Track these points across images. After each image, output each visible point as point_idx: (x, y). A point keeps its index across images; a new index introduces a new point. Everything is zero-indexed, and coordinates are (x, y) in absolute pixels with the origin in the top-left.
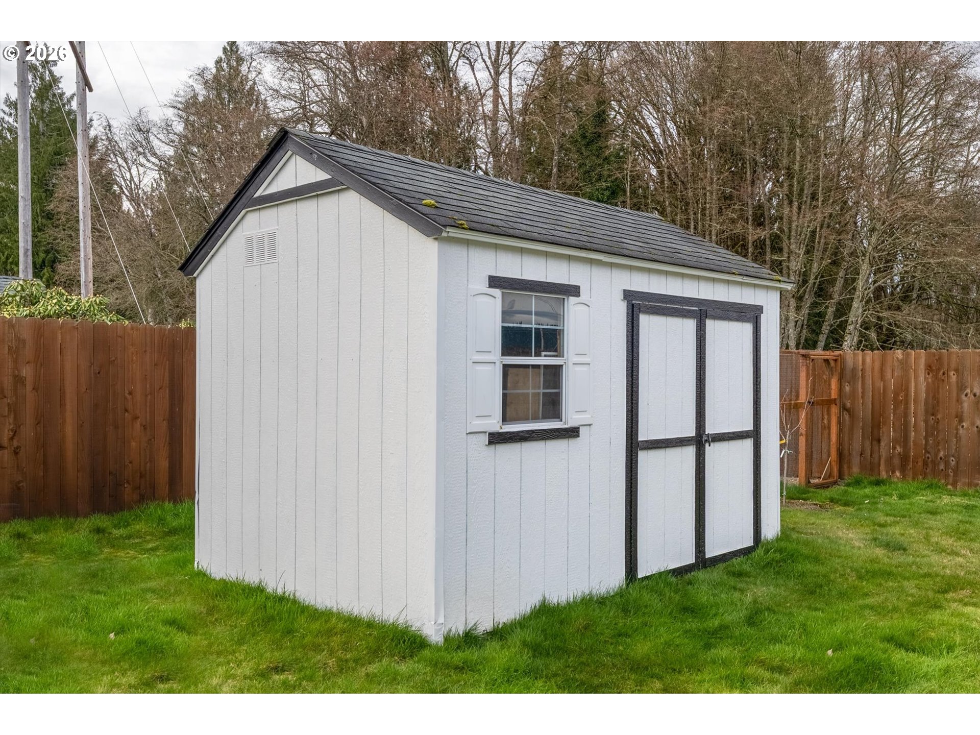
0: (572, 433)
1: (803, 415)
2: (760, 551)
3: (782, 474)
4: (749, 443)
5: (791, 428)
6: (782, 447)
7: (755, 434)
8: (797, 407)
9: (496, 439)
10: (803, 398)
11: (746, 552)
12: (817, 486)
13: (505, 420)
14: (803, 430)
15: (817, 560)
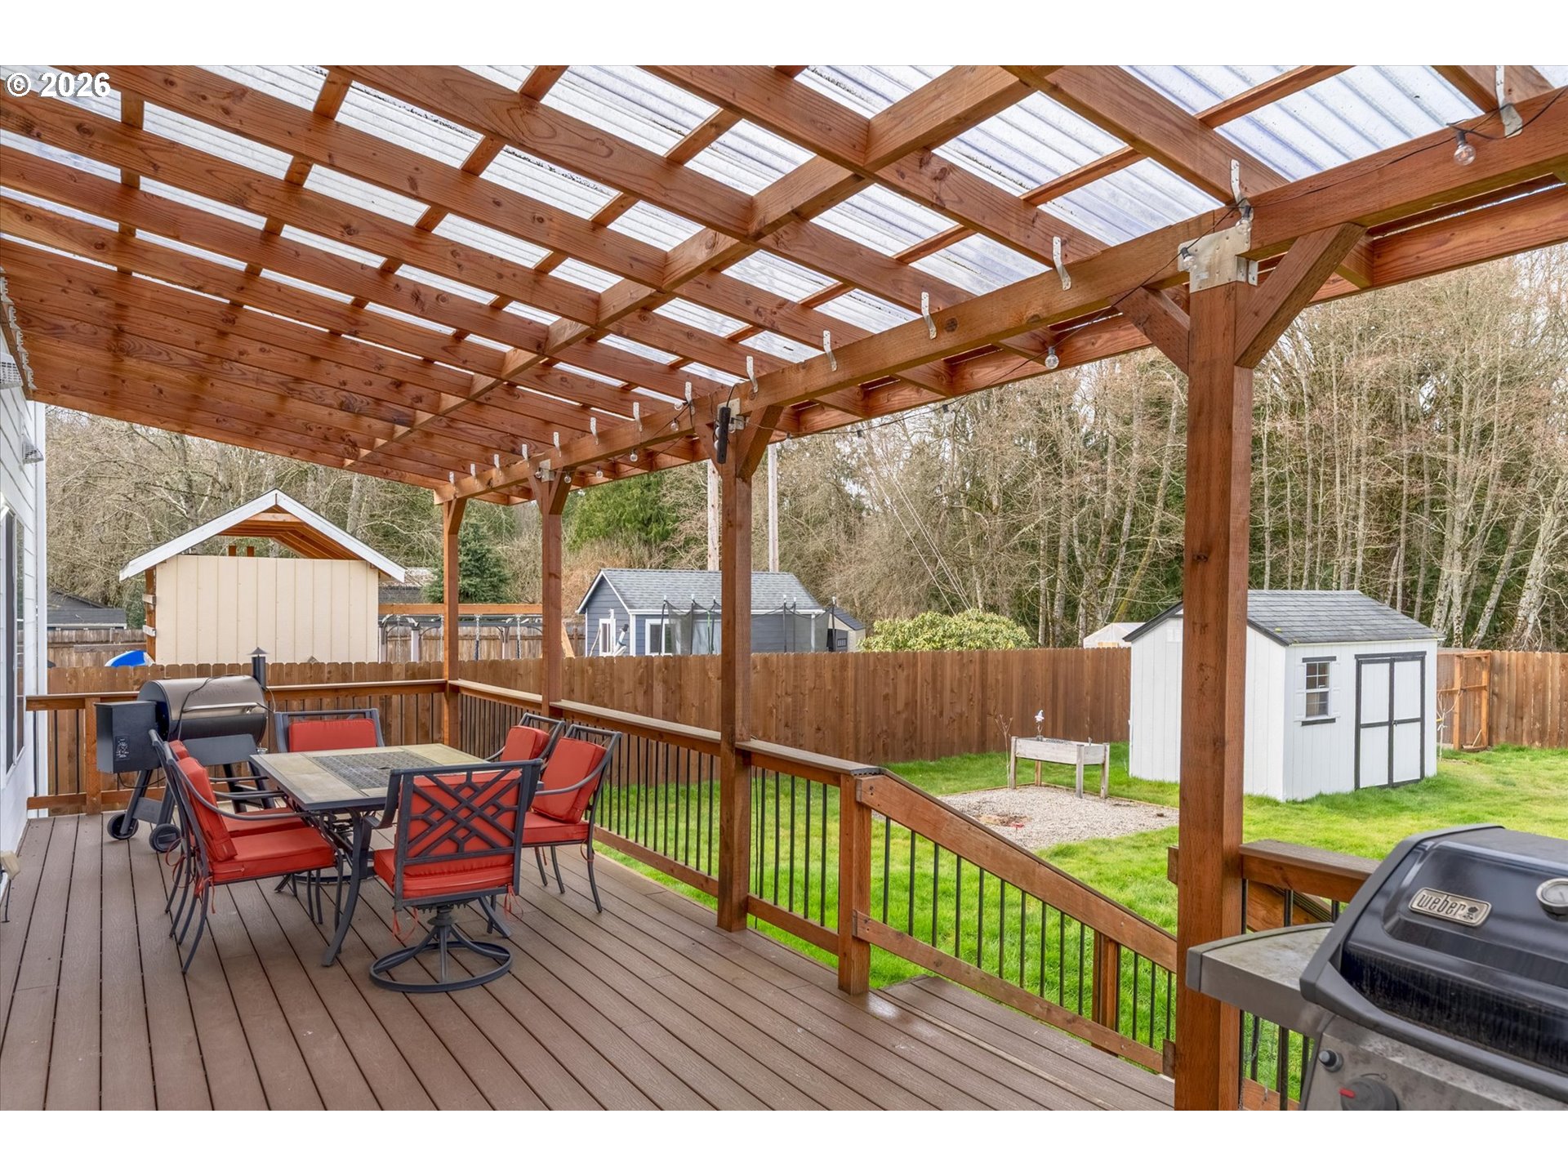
0: (1333, 721)
1: (1457, 699)
2: (1424, 781)
3: (1438, 740)
4: (1418, 724)
5: (1448, 709)
6: (1438, 723)
7: (1422, 720)
8: (1452, 693)
9: (1305, 723)
10: (1457, 686)
11: (1416, 781)
12: (1469, 751)
13: (1307, 715)
14: (1457, 710)
15: (1458, 786)
